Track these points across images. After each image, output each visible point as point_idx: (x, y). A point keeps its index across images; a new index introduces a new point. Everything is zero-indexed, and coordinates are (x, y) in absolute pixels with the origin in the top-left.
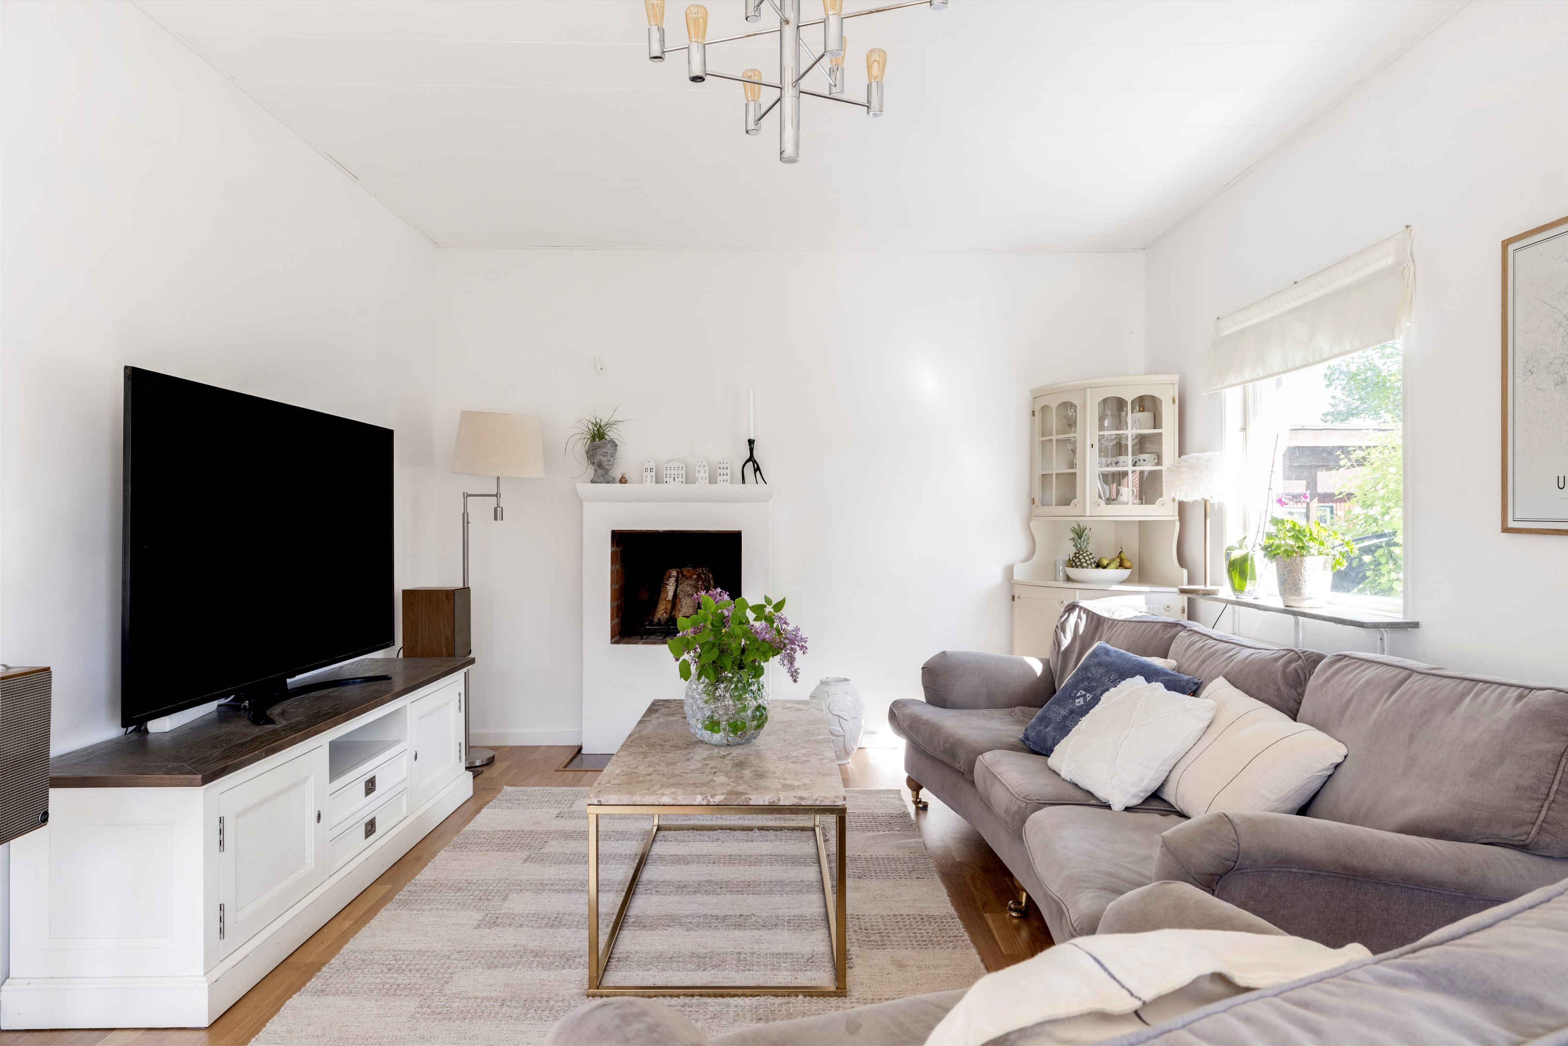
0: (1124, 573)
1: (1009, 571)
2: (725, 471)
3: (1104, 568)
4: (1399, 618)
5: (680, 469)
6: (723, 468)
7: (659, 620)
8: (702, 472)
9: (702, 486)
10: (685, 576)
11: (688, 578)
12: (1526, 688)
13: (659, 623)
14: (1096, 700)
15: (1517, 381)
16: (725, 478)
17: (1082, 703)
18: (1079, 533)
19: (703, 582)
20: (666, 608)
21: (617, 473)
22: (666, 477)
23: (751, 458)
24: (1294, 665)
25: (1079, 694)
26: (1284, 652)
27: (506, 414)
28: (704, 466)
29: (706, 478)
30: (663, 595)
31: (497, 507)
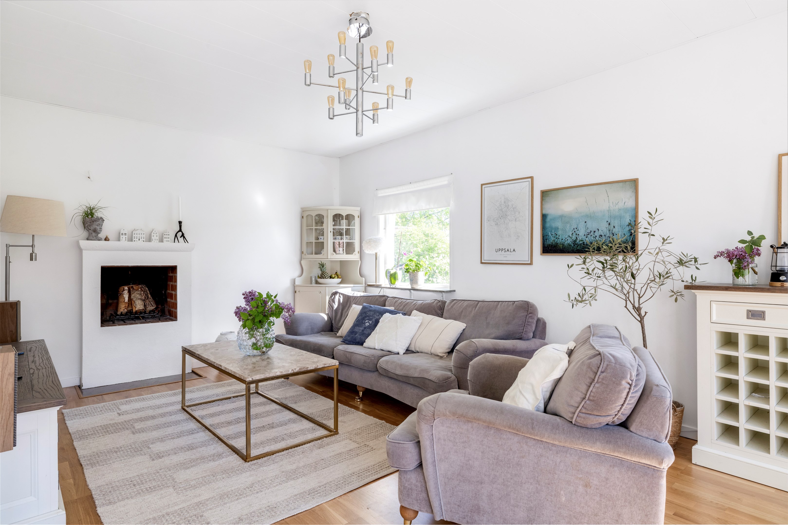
0: (339, 280)
1: (294, 281)
2: (168, 236)
3: (334, 278)
4: (448, 289)
5: (143, 234)
6: (167, 235)
7: (122, 313)
8: (155, 236)
9: (155, 243)
10: (135, 289)
11: (136, 290)
12: (513, 301)
13: (122, 314)
14: (377, 322)
15: (485, 223)
16: (168, 239)
17: (368, 324)
18: (322, 266)
19: (144, 292)
20: (126, 306)
21: (102, 235)
22: (134, 238)
23: (180, 230)
24: (439, 304)
25: (366, 322)
26: (434, 301)
27: (49, 200)
28: (156, 233)
29: (157, 239)
30: (121, 300)
31: (32, 253)
